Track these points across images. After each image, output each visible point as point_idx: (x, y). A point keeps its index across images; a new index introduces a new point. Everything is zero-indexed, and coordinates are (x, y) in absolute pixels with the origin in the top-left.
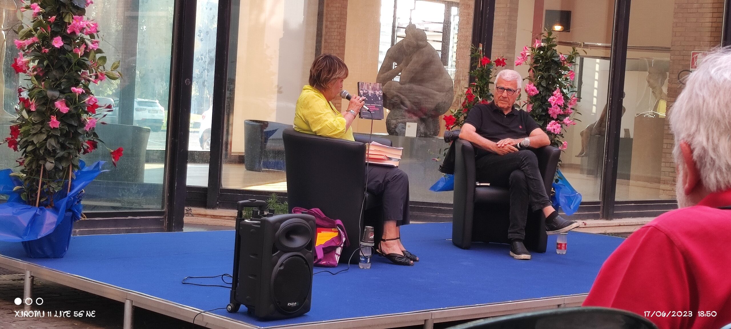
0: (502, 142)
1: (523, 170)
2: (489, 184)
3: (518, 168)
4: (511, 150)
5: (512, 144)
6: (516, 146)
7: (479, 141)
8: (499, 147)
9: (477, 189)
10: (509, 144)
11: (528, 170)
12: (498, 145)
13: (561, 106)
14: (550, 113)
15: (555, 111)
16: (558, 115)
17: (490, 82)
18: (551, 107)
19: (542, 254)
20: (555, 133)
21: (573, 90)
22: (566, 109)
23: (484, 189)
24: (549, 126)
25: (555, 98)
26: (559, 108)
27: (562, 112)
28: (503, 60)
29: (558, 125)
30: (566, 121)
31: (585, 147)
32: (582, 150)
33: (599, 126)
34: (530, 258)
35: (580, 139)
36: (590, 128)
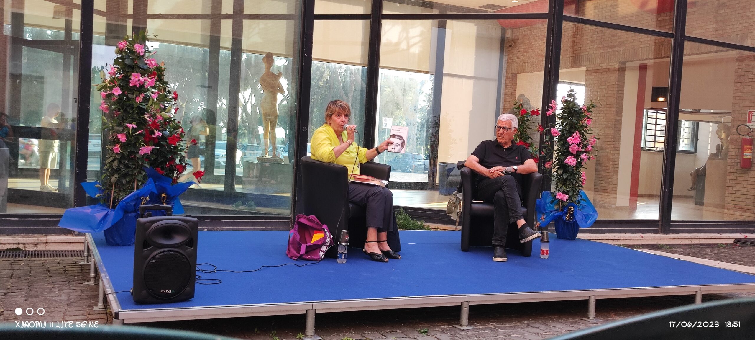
0: (493, 169)
1: (503, 191)
2: (482, 202)
3: (500, 189)
4: (499, 175)
5: (500, 171)
6: (502, 172)
7: (477, 168)
8: (491, 173)
9: (473, 205)
10: (498, 170)
11: (506, 191)
12: (490, 171)
13: (578, 145)
14: (570, 150)
15: (574, 148)
16: (578, 152)
17: (527, 128)
18: (571, 145)
19: (527, 258)
20: (571, 165)
21: (589, 132)
22: (586, 147)
23: (478, 205)
24: (567, 159)
25: (572, 138)
26: (577, 146)
27: (580, 149)
28: (538, 111)
29: (573, 159)
30: (583, 156)
31: (694, 184)
32: (692, 186)
33: (704, 169)
34: (506, 260)
35: (690, 178)
36: (698, 170)
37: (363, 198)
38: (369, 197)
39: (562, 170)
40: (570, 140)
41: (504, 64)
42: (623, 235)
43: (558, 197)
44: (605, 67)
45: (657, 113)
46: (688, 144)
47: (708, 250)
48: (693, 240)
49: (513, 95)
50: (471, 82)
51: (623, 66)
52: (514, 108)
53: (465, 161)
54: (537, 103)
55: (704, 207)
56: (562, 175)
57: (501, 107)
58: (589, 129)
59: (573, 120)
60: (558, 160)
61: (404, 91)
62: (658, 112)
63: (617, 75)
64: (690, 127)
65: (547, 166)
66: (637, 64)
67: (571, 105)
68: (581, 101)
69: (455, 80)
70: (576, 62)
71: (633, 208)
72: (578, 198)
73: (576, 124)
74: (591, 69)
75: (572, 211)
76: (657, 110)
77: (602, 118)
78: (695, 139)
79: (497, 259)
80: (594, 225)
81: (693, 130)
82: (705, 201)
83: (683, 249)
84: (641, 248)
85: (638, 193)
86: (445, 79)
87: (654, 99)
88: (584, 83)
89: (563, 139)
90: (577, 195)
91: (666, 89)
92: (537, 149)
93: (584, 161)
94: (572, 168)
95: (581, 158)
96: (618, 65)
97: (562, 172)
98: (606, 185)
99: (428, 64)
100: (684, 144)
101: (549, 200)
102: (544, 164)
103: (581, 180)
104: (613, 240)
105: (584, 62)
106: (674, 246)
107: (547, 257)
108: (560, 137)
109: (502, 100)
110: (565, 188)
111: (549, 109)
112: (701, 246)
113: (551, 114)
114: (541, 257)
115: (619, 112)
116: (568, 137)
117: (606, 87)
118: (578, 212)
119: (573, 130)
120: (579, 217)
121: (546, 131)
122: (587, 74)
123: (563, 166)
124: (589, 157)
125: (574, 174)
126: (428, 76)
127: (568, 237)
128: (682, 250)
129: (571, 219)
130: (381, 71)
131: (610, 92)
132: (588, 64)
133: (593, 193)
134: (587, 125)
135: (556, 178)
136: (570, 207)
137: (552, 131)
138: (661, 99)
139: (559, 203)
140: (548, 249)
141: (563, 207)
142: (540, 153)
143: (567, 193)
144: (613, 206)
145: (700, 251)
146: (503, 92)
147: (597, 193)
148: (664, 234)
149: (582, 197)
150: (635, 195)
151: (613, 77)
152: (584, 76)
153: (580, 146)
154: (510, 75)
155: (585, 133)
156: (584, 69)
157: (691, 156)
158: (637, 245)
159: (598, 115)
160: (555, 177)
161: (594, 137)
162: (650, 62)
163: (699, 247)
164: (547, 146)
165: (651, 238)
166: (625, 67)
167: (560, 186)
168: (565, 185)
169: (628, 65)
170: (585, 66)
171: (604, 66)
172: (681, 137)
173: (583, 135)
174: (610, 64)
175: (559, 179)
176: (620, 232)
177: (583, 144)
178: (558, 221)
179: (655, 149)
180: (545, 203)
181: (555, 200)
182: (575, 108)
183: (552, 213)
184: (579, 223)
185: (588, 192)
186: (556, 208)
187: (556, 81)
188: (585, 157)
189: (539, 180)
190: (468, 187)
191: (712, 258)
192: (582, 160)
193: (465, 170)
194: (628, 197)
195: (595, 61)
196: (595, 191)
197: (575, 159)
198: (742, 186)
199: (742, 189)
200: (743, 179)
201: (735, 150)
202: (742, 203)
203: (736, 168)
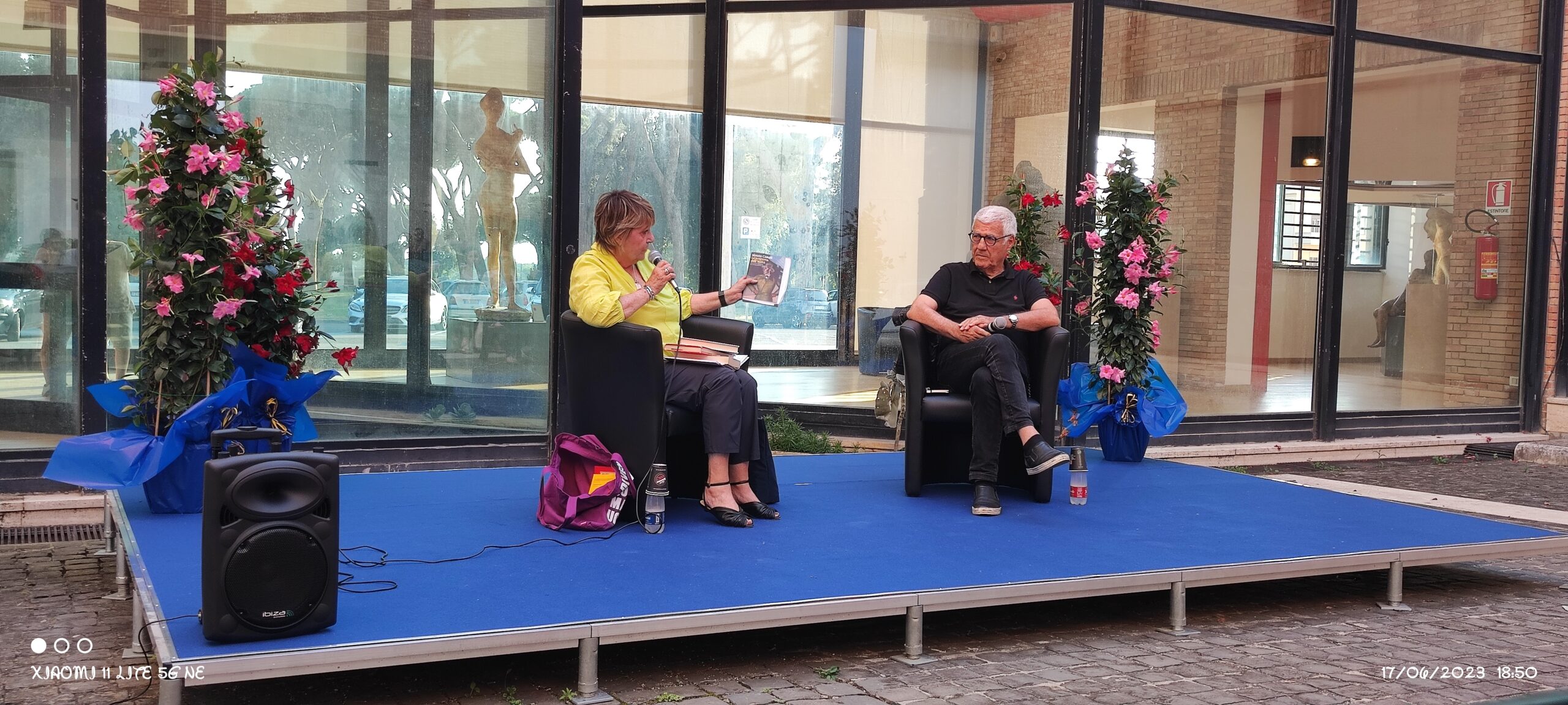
0: (966, 323)
1: (989, 368)
2: (946, 391)
3: (983, 364)
4: (980, 334)
5: (982, 325)
6: (986, 328)
7: (933, 321)
8: (962, 331)
9: (927, 400)
12: (960, 327)
13: (1143, 265)
14: (1127, 275)
15: (1134, 273)
16: (1142, 279)
17: (1037, 233)
18: (1127, 266)
19: (1042, 505)
20: (1130, 308)
21: (1165, 237)
22: (1159, 269)
23: (939, 399)
24: (1120, 296)
25: (1130, 251)
26: (1140, 268)
27: (1148, 274)
28: (1057, 196)
29: (1133, 294)
30: (1154, 287)
31: (1382, 333)
32: (1378, 337)
33: (1402, 302)
34: (999, 513)
35: (1373, 321)
36: (1388, 306)
37: (694, 394)
38: (707, 390)
39: (1109, 318)
40: (1125, 255)
41: (986, 99)
42: (1240, 447)
43: (1103, 374)
44: (1195, 100)
45: (1303, 190)
46: (1369, 252)
47: (1414, 471)
48: (1382, 452)
49: (1007, 162)
50: (920, 138)
51: (1232, 96)
52: (1009, 193)
53: (908, 308)
54: (1056, 180)
55: (1404, 382)
56: (1110, 328)
57: (983, 189)
58: (1164, 231)
59: (1132, 214)
60: (1102, 297)
61: (782, 160)
62: (1306, 187)
63: (1219, 114)
64: (1371, 217)
65: (1079, 310)
66: (1260, 90)
67: (1125, 182)
68: (1145, 173)
69: (887, 134)
70: (1134, 90)
71: (1259, 389)
72: (1146, 375)
73: (1138, 222)
74: (1166, 103)
75: (1134, 402)
76: (1303, 184)
77: (1191, 204)
78: (1381, 240)
79: (981, 510)
80: (1180, 429)
81: (1377, 221)
82: (1405, 369)
83: (1363, 470)
84: (1277, 471)
85: (1269, 357)
86: (866, 133)
87: (1297, 161)
88: (1153, 133)
89: (1111, 252)
90: (1143, 368)
91: (1319, 140)
92: (1057, 277)
93: (1156, 298)
94: (1131, 313)
95: (1148, 291)
96: (1220, 94)
97: (1110, 321)
98: (1204, 343)
99: (830, 102)
100: (1359, 253)
101: (1085, 380)
102: (1074, 307)
103: (1151, 337)
104: (1220, 457)
105: (1152, 90)
106: (1344, 465)
107: (1084, 502)
108: (1104, 250)
109: (985, 174)
110: (1118, 355)
111: (1080, 192)
112: (1399, 463)
113: (1085, 203)
114: (1072, 503)
115: (1226, 190)
116: (1122, 250)
117: (1198, 140)
118: (1146, 404)
119: (1130, 235)
120: (1147, 416)
121: (1077, 237)
122: (1157, 114)
123: (1113, 311)
124: (1166, 290)
125: (1135, 325)
126: (829, 128)
127: (1127, 457)
128: (1361, 473)
129: (1132, 420)
130: (730, 121)
131: (1206, 151)
132: (1160, 93)
133: (1176, 359)
134: (1159, 222)
135: (1098, 335)
136: (1129, 395)
137: (1088, 237)
138: (1311, 162)
139: (1106, 386)
140: (1085, 486)
141: (1116, 393)
142: (1065, 285)
143: (1121, 366)
144: (1218, 385)
145: (1397, 473)
146: (986, 156)
147: (1185, 359)
148: (1324, 440)
149: (1152, 372)
150: (1262, 360)
151: (1211, 120)
152: (1151, 119)
153: (1147, 268)
154: (1000, 120)
155: (1155, 240)
156: (1152, 103)
157: (1374, 278)
158: (1269, 466)
159: (1183, 198)
160: (1096, 334)
161: (1176, 248)
162: (1287, 86)
163: (1394, 466)
164: (1079, 269)
165: (1297, 449)
166: (1237, 98)
167: (1106, 352)
168: (1118, 348)
169: (1241, 93)
170: (1154, 97)
171: (1194, 97)
172: (1354, 237)
173: (1153, 244)
174: (1206, 92)
175: (1104, 337)
176: (1234, 440)
177: (1153, 262)
178: (1106, 424)
179: (1301, 264)
180: (1078, 388)
181: (1097, 382)
182: (1135, 187)
183: (1092, 409)
184: (1148, 427)
185: (1165, 361)
186: (1099, 397)
187: (1095, 130)
188: (1158, 289)
189: (1062, 342)
190: (916, 361)
191: (1421, 488)
192: (1151, 296)
193: (908, 326)
194: (1249, 366)
195: (1173, 87)
196: (1179, 356)
197: (1138, 295)
198: (1478, 335)
199: (1479, 343)
200: (1480, 321)
201: (1464, 263)
202: (1479, 371)
203: (1465, 299)
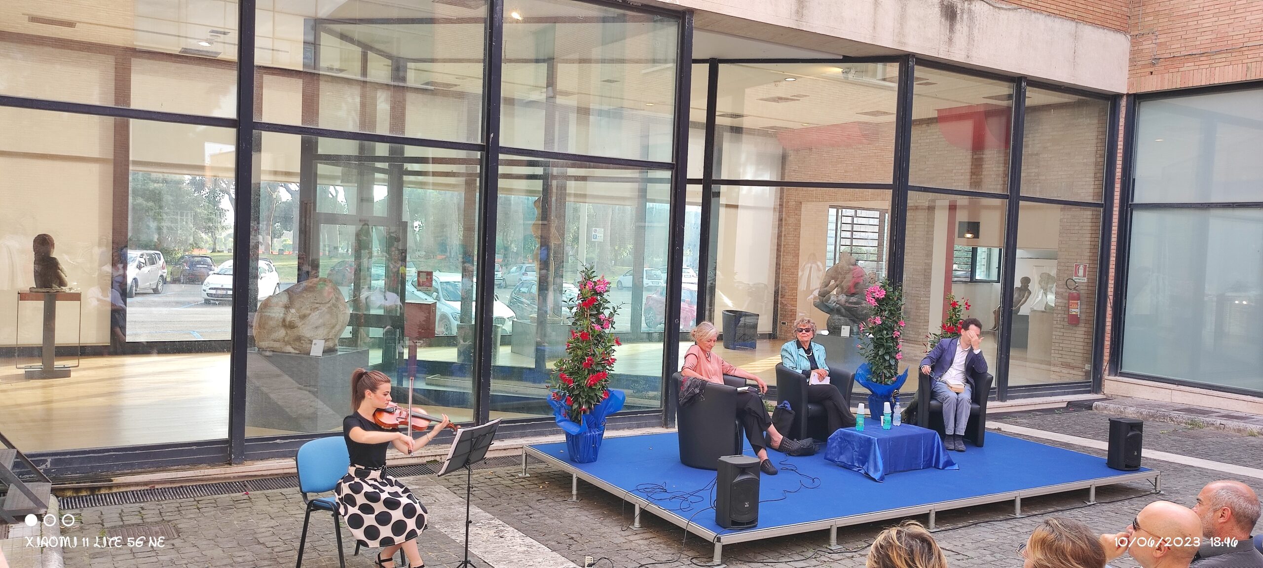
106: (1014, 415)
148: (1002, 401)
165: (990, 406)
191: (1059, 431)
198: (1069, 342)
199: (1070, 346)
200: (1070, 335)
201: (1062, 304)
202: (1069, 361)
203: (1062, 323)
